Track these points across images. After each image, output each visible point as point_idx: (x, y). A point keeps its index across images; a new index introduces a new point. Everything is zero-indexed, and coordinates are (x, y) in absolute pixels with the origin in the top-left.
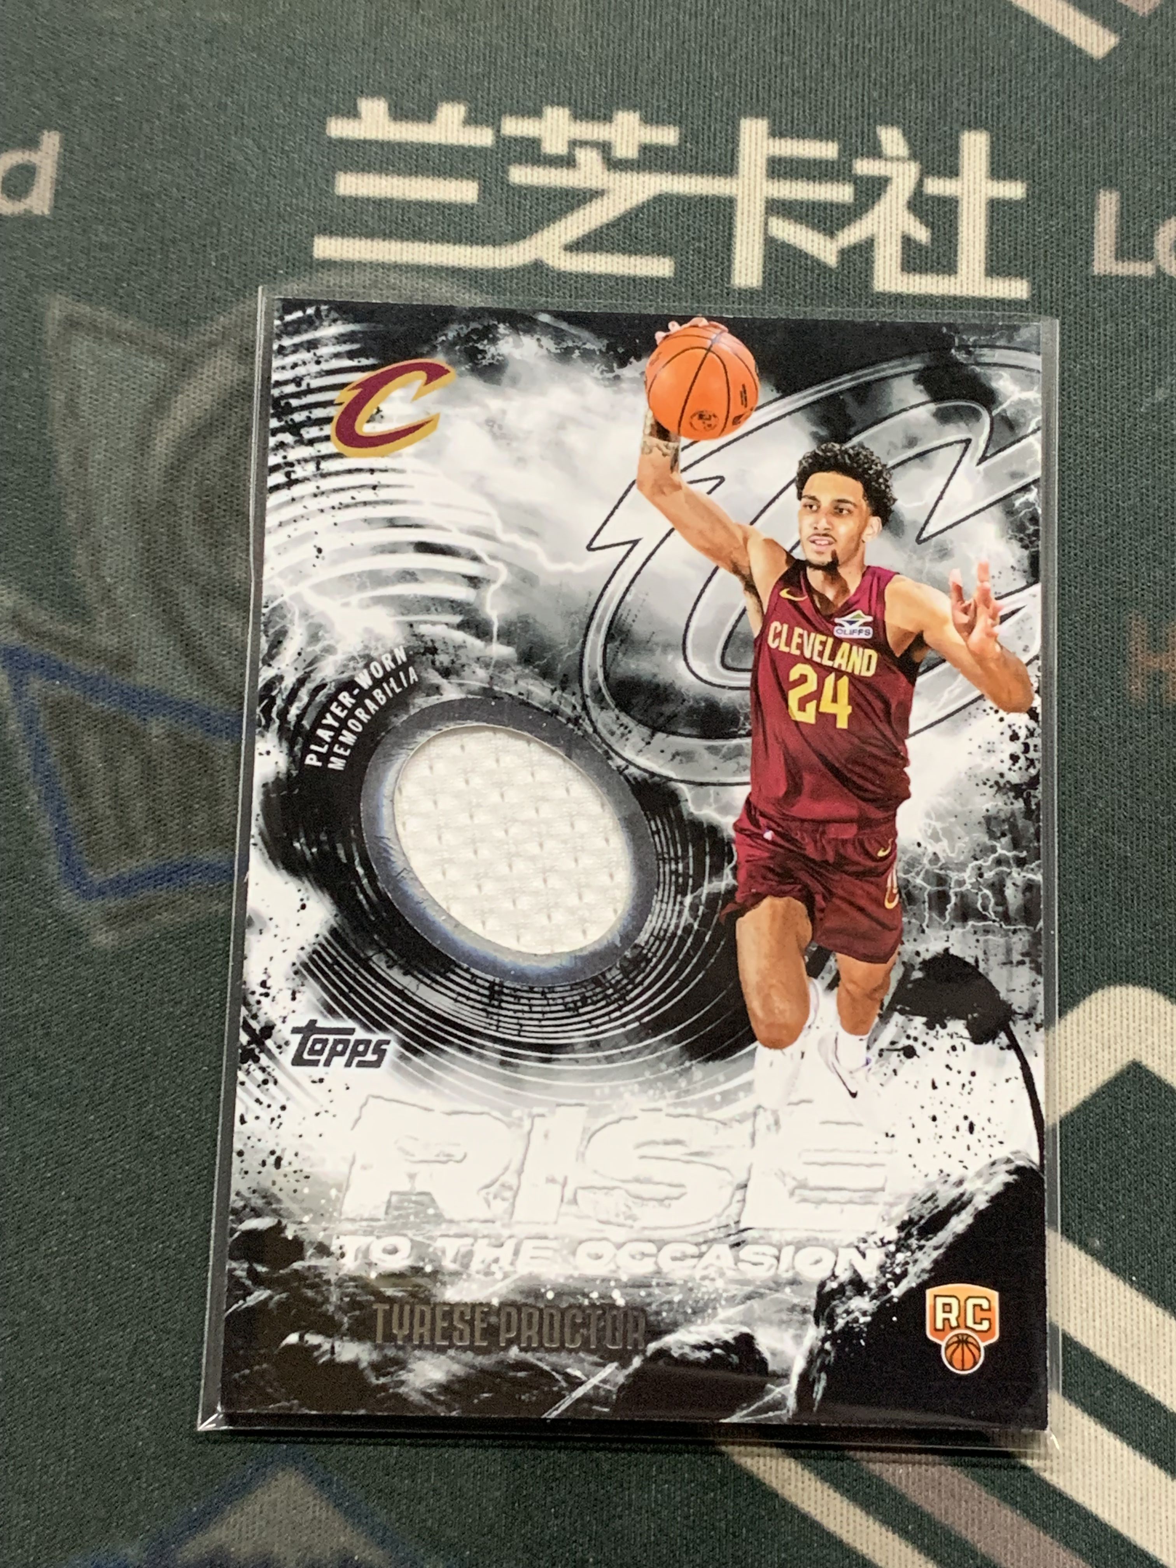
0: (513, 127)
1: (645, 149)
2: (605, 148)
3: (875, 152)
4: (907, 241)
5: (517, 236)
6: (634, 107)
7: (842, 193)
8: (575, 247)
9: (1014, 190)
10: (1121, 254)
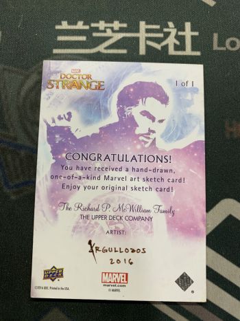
0: (93, 25)
1: (120, 28)
2: (112, 28)
3: (168, 27)
4: (175, 44)
5: (95, 47)
6: (118, 20)
7: (161, 35)
8: (106, 48)
9: (196, 34)
10: (219, 46)
